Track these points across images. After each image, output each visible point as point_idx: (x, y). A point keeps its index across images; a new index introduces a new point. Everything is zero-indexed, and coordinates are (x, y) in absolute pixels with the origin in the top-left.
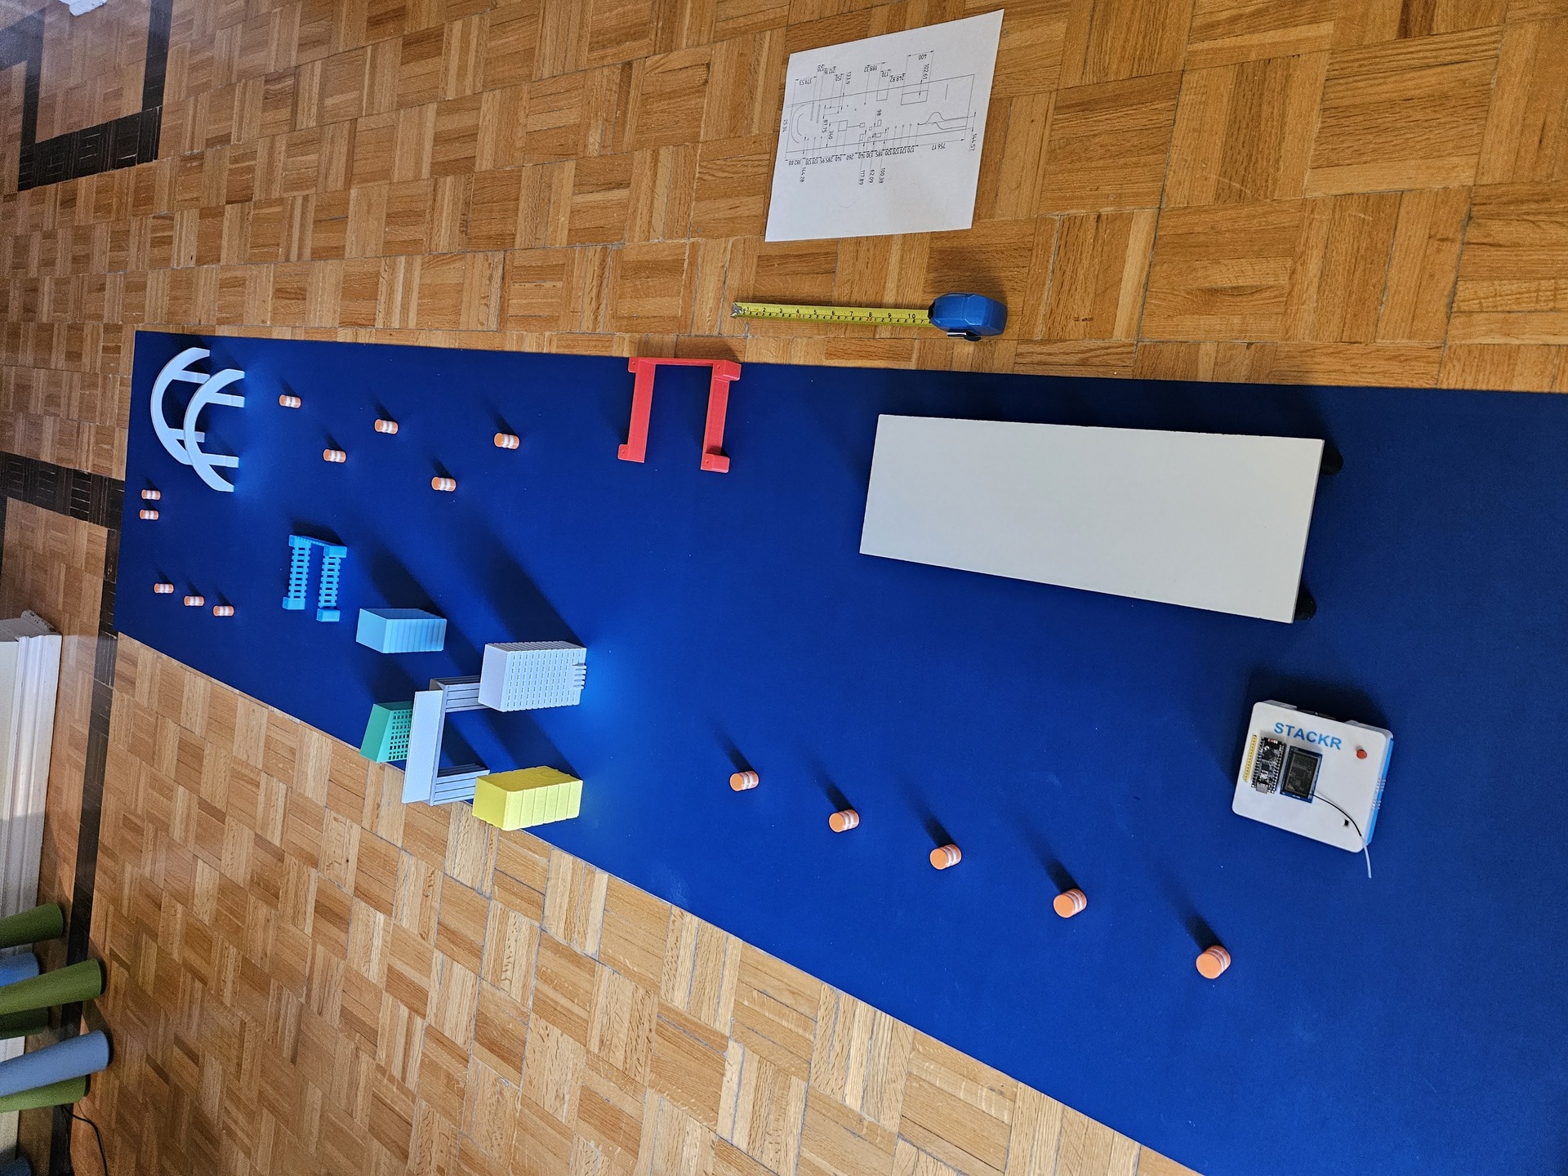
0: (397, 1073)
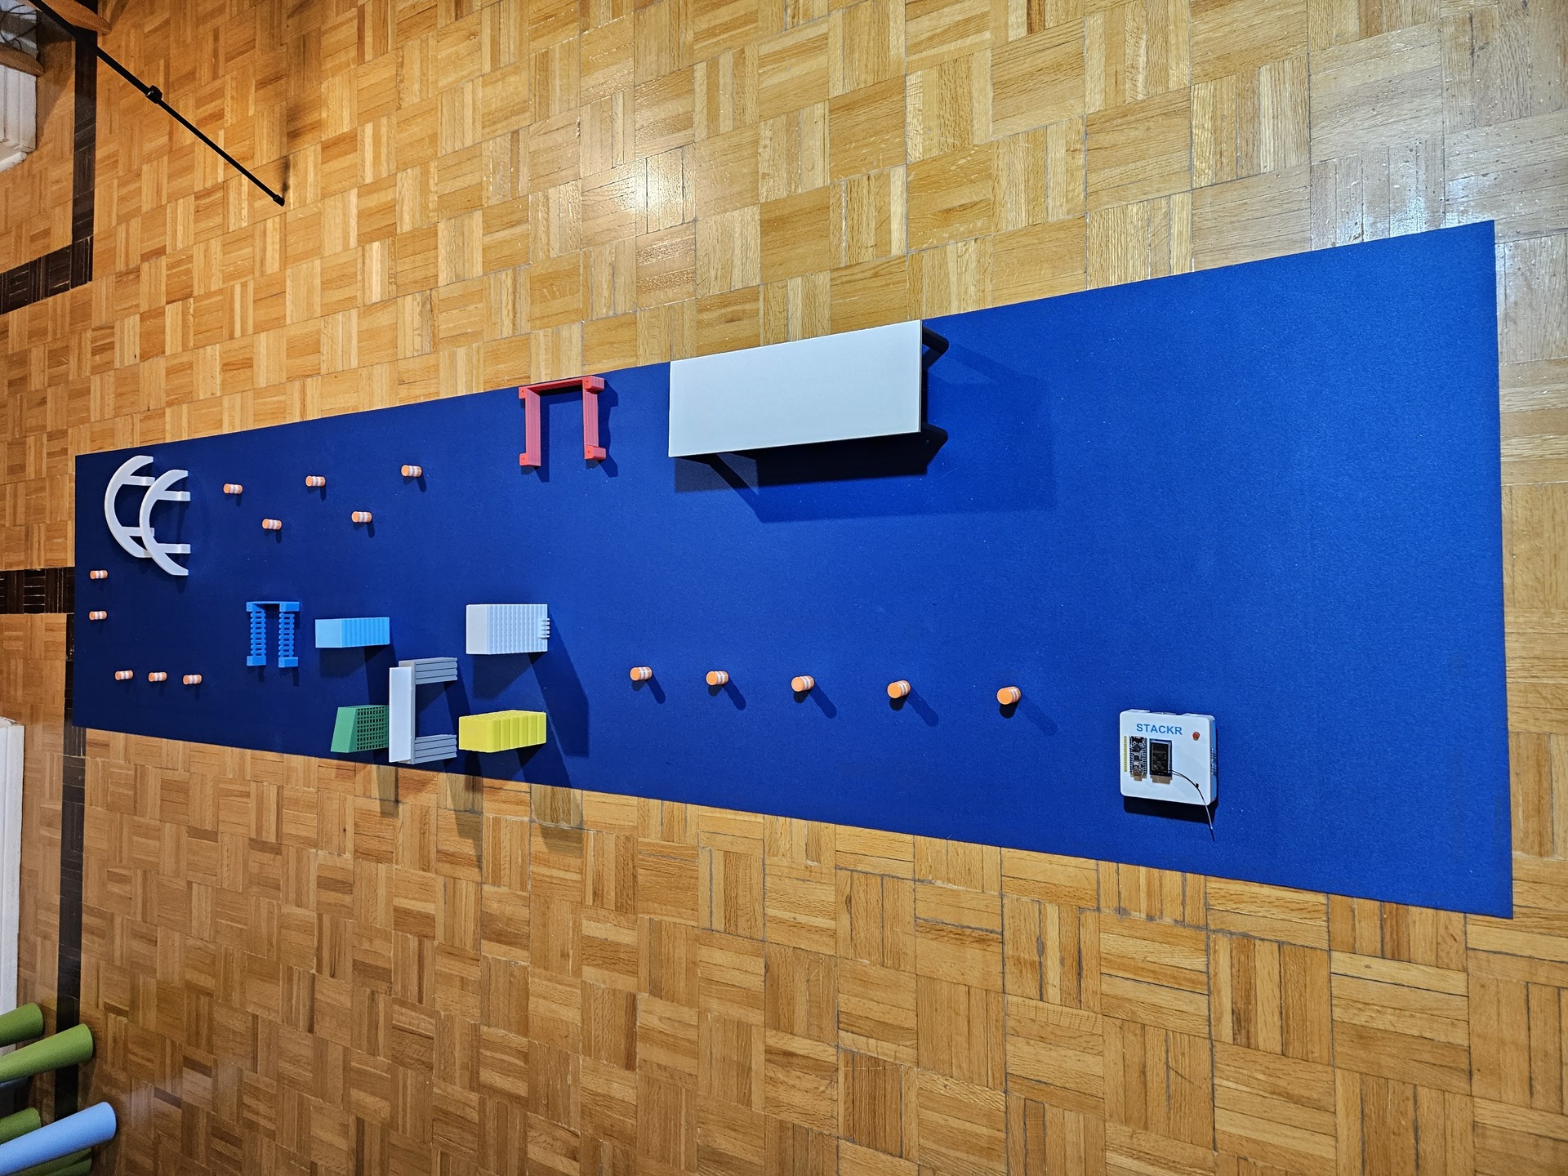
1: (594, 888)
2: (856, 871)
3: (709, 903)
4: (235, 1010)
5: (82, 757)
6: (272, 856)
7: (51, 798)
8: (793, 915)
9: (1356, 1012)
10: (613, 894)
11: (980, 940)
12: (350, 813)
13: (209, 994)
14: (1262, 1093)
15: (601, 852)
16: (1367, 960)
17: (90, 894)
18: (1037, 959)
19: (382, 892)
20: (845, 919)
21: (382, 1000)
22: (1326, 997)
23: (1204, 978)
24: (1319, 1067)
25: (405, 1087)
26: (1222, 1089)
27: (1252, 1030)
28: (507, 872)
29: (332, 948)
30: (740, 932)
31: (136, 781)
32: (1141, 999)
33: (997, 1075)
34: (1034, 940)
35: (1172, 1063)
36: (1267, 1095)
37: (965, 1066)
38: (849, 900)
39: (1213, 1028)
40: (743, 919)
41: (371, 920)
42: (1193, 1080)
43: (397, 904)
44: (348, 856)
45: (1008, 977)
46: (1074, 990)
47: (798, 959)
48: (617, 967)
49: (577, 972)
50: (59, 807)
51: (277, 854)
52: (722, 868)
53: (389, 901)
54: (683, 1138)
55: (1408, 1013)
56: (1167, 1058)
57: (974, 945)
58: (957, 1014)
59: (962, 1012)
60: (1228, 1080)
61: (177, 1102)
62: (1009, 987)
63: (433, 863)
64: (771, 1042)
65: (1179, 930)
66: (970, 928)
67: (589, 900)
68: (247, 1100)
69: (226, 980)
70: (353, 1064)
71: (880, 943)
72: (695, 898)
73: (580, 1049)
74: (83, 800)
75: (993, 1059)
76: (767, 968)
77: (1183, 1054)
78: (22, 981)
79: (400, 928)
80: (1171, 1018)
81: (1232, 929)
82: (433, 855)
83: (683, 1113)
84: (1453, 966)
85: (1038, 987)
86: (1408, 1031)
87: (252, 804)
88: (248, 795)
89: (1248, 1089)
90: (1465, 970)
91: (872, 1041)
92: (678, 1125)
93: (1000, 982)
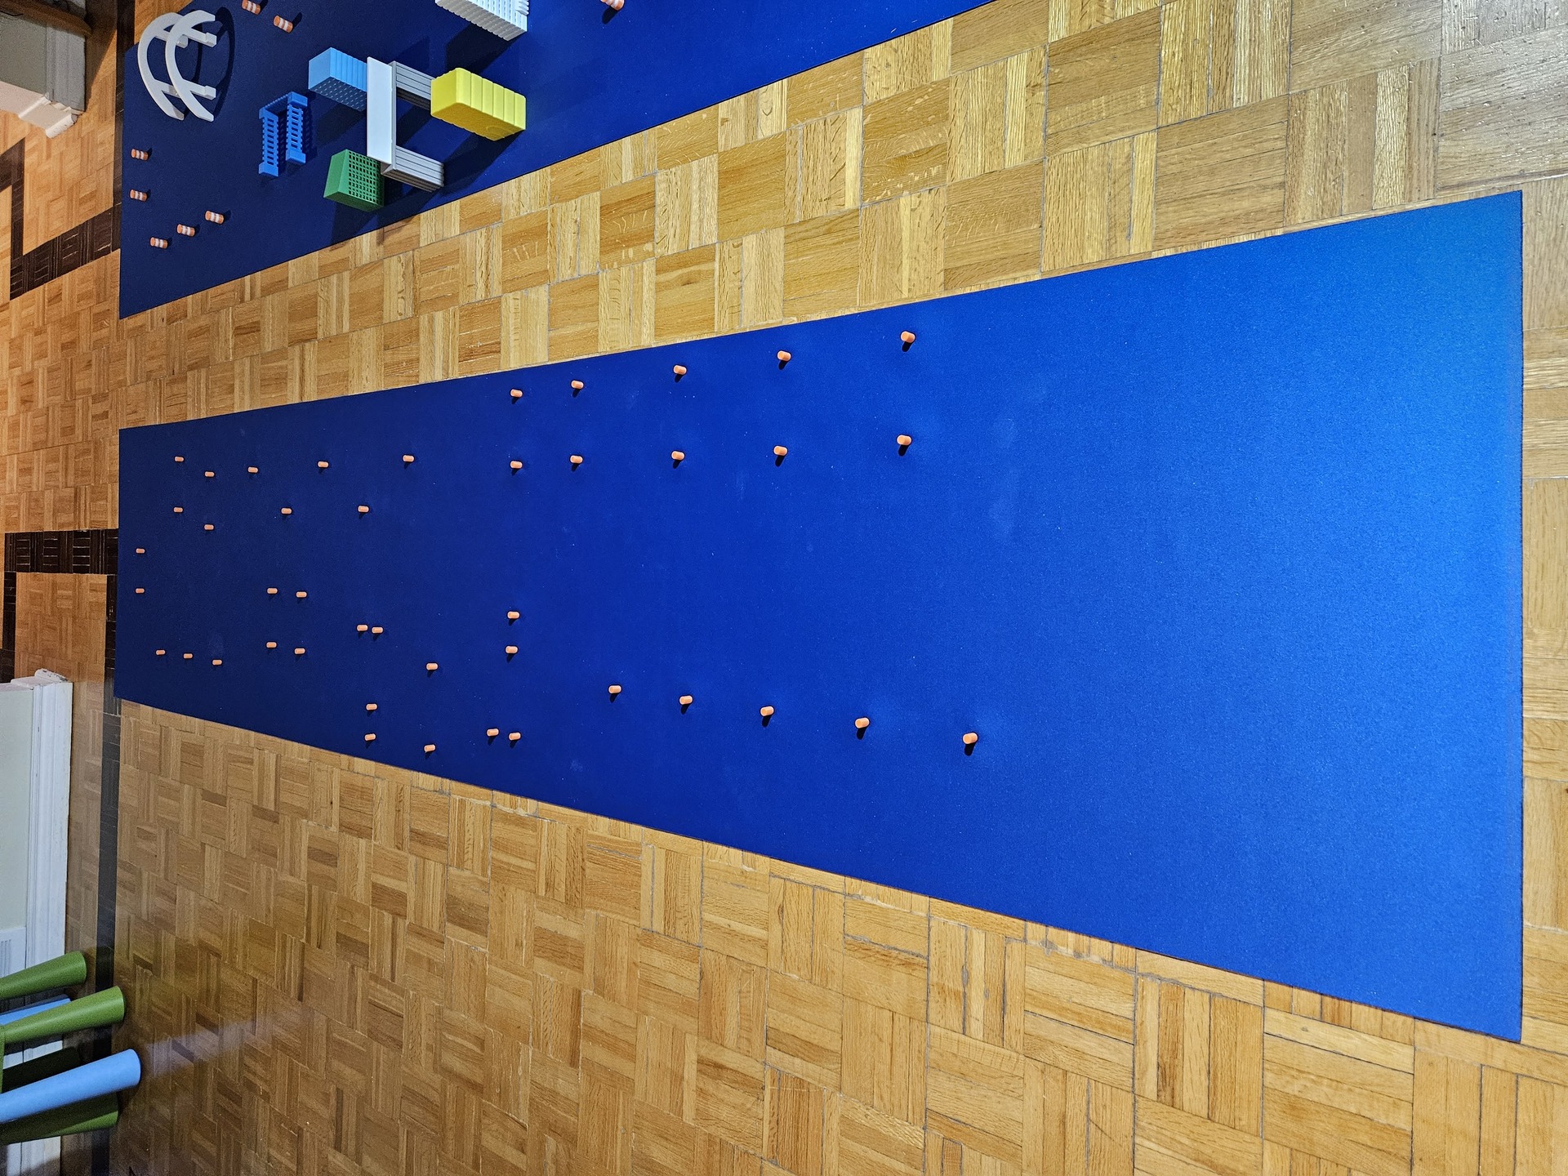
0: (387, 976)
1: (546, 879)
2: (789, 880)
3: (650, 903)
4: (238, 972)
5: (118, 715)
6: (271, 824)
7: (94, 754)
8: (728, 921)
9: (1288, 1078)
10: (564, 887)
11: (907, 964)
12: (336, 783)
13: (218, 955)
14: (1184, 1159)
15: (553, 843)
16: (1305, 1023)
17: (123, 852)
18: (961, 989)
19: (362, 867)
20: (776, 929)
21: (359, 972)
22: (1258, 1058)
23: (1130, 1025)
24: (1247, 1137)
25: (378, 1063)
26: (1143, 1149)
27: (1177, 1087)
28: (470, 856)
29: (320, 919)
30: (678, 935)
31: (161, 742)
32: (1064, 1043)
33: (917, 1110)
34: (959, 968)
35: (1093, 1116)
36: (1189, 1161)
37: (886, 1097)
38: (781, 910)
39: (1136, 1081)
40: (682, 922)
41: (352, 894)
42: (1113, 1136)
43: (374, 881)
44: (334, 829)
45: (932, 1005)
46: (997, 1028)
47: (731, 968)
48: (564, 960)
49: (530, 963)
50: (100, 764)
51: (275, 822)
52: (663, 867)
53: (368, 876)
54: (619, 1141)
55: (1346, 1087)
56: (1088, 1109)
57: (900, 968)
58: (881, 1040)
59: (885, 1038)
60: (1149, 1140)
61: (190, 1056)
62: (933, 1016)
63: (407, 840)
64: (703, 1052)
65: (1106, 970)
66: (896, 949)
67: (542, 892)
68: (248, 1060)
69: (231, 944)
70: (335, 1035)
71: (809, 960)
72: (638, 897)
73: (530, 1041)
74: (118, 758)
75: (914, 1091)
76: (701, 973)
77: (1105, 1106)
78: (69, 929)
79: (376, 904)
80: (1094, 1066)
81: (1162, 974)
82: (407, 834)
83: (620, 1116)
84: (1398, 1038)
85: (961, 1019)
86: (1345, 1107)
87: (255, 773)
88: (251, 762)
89: (1170, 1153)
90: (1412, 1043)
91: (797, 1061)
92: (615, 1128)
93: (923, 1011)
